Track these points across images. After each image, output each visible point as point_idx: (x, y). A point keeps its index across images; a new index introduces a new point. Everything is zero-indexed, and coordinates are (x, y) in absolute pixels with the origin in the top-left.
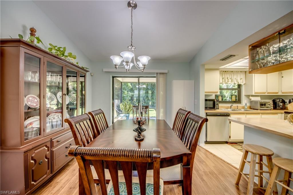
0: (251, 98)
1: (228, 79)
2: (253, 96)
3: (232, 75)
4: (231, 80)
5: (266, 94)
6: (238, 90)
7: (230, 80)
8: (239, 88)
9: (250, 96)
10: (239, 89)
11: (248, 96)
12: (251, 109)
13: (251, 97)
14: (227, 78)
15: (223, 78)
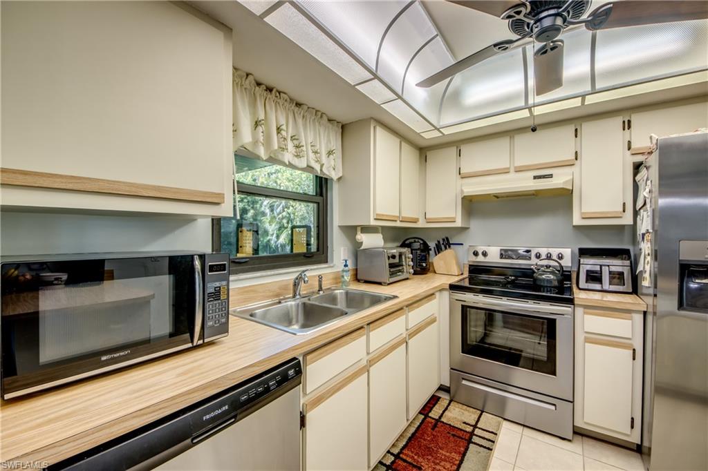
0: (361, 237)
1: (284, 133)
2: (366, 229)
3: (300, 121)
4: (297, 147)
5: (398, 224)
6: (318, 203)
7: (290, 145)
8: (321, 195)
9: (359, 229)
10: (319, 199)
11: (350, 231)
12: (358, 281)
13: (362, 235)
14: (279, 130)
15: (256, 124)
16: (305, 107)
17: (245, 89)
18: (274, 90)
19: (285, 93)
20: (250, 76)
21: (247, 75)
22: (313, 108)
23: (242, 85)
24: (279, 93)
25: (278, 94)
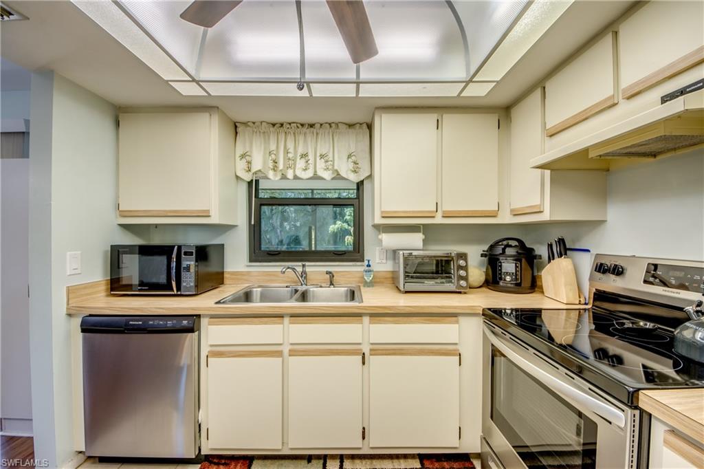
0: (381, 237)
1: (290, 155)
4: (307, 162)
5: (438, 220)
6: (353, 205)
7: (300, 163)
8: (359, 197)
9: (381, 228)
10: (353, 201)
13: (384, 235)
16: (318, 126)
17: (264, 132)
18: (285, 124)
19: (294, 123)
20: (263, 123)
21: (261, 123)
22: (326, 123)
23: (260, 132)
24: (290, 124)
25: (288, 126)
